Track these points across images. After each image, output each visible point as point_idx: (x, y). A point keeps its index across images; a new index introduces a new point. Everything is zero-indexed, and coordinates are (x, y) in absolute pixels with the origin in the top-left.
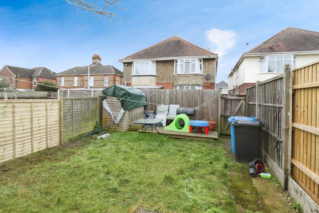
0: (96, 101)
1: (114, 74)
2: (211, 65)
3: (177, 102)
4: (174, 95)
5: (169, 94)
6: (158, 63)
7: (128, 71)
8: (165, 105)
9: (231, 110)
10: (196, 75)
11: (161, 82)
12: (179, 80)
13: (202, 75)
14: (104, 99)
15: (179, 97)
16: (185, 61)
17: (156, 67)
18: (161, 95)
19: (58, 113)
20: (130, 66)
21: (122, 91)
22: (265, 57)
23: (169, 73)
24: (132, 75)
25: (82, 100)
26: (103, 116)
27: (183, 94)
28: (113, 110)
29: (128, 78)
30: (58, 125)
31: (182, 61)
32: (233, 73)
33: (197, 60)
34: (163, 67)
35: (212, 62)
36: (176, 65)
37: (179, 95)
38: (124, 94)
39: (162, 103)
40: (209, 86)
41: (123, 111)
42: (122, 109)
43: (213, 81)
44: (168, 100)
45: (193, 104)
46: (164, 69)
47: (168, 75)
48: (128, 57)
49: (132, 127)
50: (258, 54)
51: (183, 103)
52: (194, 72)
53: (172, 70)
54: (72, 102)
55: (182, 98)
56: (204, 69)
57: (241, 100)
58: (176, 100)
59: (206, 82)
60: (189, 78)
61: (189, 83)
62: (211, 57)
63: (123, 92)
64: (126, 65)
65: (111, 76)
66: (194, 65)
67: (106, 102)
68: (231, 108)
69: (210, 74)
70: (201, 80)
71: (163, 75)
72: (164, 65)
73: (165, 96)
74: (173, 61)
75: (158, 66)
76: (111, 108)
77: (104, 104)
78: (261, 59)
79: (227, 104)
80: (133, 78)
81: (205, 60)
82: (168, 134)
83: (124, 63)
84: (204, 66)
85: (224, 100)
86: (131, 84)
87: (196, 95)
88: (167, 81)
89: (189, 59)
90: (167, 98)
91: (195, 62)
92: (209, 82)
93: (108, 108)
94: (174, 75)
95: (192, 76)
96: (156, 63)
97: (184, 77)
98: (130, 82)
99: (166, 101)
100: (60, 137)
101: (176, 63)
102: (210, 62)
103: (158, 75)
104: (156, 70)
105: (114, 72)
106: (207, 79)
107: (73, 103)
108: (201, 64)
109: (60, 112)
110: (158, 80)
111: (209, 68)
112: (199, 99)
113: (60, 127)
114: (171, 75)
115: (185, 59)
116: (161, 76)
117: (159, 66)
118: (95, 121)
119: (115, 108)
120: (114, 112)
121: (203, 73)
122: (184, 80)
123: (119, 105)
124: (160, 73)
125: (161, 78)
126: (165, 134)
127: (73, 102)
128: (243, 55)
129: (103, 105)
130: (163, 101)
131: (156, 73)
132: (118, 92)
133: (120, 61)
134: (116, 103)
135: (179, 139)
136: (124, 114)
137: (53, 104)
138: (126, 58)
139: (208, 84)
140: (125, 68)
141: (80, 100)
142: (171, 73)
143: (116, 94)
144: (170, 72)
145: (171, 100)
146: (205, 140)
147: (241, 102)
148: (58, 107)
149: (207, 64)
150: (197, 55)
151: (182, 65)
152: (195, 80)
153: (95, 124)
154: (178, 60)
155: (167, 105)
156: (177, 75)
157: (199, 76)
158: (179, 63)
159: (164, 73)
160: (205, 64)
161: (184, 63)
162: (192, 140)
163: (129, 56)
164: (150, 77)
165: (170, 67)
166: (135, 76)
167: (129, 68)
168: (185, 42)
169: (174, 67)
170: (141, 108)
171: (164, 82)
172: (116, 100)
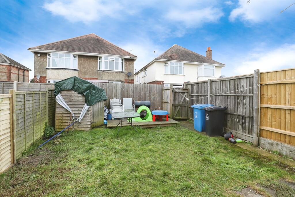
0: (45, 96)
1: (8, 64)
2: (131, 65)
3: (129, 96)
4: (126, 89)
5: (120, 88)
6: (79, 58)
7: (41, 63)
8: (116, 98)
9: (179, 101)
10: (120, 72)
11: (84, 77)
12: (103, 76)
13: (124, 73)
14: (58, 94)
15: (131, 91)
16: (109, 59)
17: (78, 61)
18: (113, 89)
19: (9, 115)
20: (44, 57)
21: (85, 84)
22: (168, 63)
23: (92, 69)
24: (47, 67)
25: (34, 95)
26: (57, 115)
27: (133, 88)
28: (72, 107)
29: (41, 70)
30: (9, 134)
31: (106, 58)
32: (140, 72)
33: (120, 59)
34: (86, 62)
35: (132, 62)
36: (100, 61)
37: (131, 89)
38: (88, 87)
39: (114, 97)
40: (130, 82)
41: (86, 107)
42: (86, 104)
43: (133, 78)
44: (120, 93)
45: (143, 97)
46: (87, 64)
47: (92, 70)
48: (41, 46)
49: (94, 124)
50: (165, 60)
51: (134, 96)
52: (118, 69)
53: (95, 66)
54: (24, 98)
55: (133, 92)
56: (126, 68)
57: (185, 92)
58: (128, 93)
59: (127, 79)
60: (113, 74)
61: (114, 79)
62: (132, 58)
63: (87, 85)
64: (39, 55)
65: (4, 67)
66: (117, 63)
67: (61, 98)
68: (179, 99)
69: (131, 72)
70: (123, 77)
71: (86, 71)
72: (87, 61)
73: (117, 90)
74: (97, 57)
75: (80, 60)
76: (69, 104)
77: (59, 100)
78: (166, 64)
79: (176, 96)
80: (49, 71)
81: (126, 60)
82: (140, 126)
83: (36, 53)
84: (126, 65)
85: (174, 93)
86: (46, 77)
87: (145, 89)
88: (91, 76)
89: (114, 57)
90: (119, 92)
91: (118, 60)
92: (130, 78)
93: (65, 105)
94: (98, 71)
95: (116, 73)
96: (78, 57)
97: (109, 73)
98: (44, 75)
99: (118, 94)
100: (12, 153)
101: (100, 60)
102: (130, 62)
103: (81, 70)
104: (78, 65)
105: (9, 62)
106: (128, 76)
107: (26, 100)
108: (123, 63)
109: (11, 114)
110: (80, 75)
111: (130, 67)
112: (147, 93)
113: (12, 137)
114: (95, 71)
115: (109, 57)
116: (84, 70)
117: (82, 60)
118: (44, 122)
119: (76, 103)
120: (74, 109)
121: (125, 71)
122: (108, 76)
123: (80, 100)
124: (83, 68)
125: (83, 73)
126: (138, 125)
127: (26, 97)
128: (155, 60)
129: (56, 101)
130: (115, 95)
131: (79, 67)
132: (79, 85)
133: (29, 49)
134: (77, 98)
135: (149, 128)
136: (88, 111)
137: (3, 102)
138: (39, 47)
139: (130, 80)
140: (37, 59)
141: (32, 95)
142: (95, 68)
143: (76, 87)
144: (93, 67)
145: (123, 94)
146: (170, 125)
147: (185, 94)
148: (8, 107)
149: (128, 63)
150: (120, 54)
151: (106, 62)
152: (118, 76)
153: (45, 126)
154: (103, 57)
155: (119, 98)
156: (101, 71)
157: (122, 73)
158: (103, 59)
159: (87, 69)
160: (126, 64)
161: (108, 61)
162: (161, 128)
163: (43, 46)
164: (71, 71)
165: (93, 63)
166: (51, 68)
167: (42, 59)
168: (105, 42)
169: (98, 63)
170: (102, 102)
171: (87, 77)
172: (77, 95)
